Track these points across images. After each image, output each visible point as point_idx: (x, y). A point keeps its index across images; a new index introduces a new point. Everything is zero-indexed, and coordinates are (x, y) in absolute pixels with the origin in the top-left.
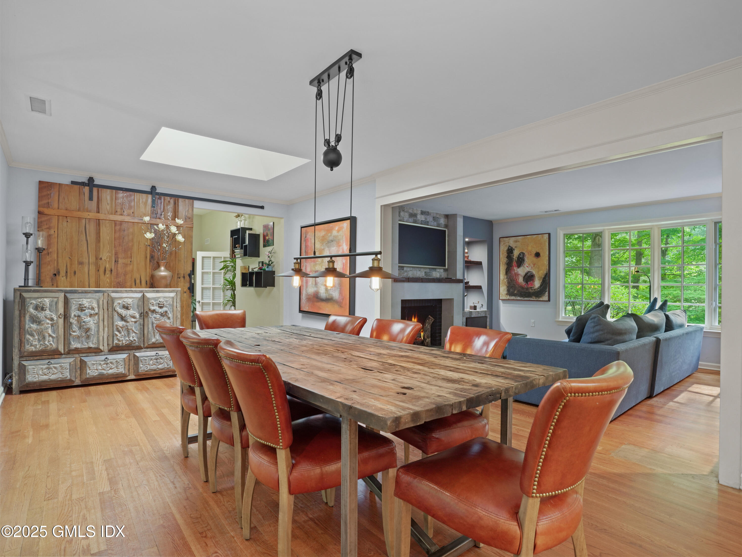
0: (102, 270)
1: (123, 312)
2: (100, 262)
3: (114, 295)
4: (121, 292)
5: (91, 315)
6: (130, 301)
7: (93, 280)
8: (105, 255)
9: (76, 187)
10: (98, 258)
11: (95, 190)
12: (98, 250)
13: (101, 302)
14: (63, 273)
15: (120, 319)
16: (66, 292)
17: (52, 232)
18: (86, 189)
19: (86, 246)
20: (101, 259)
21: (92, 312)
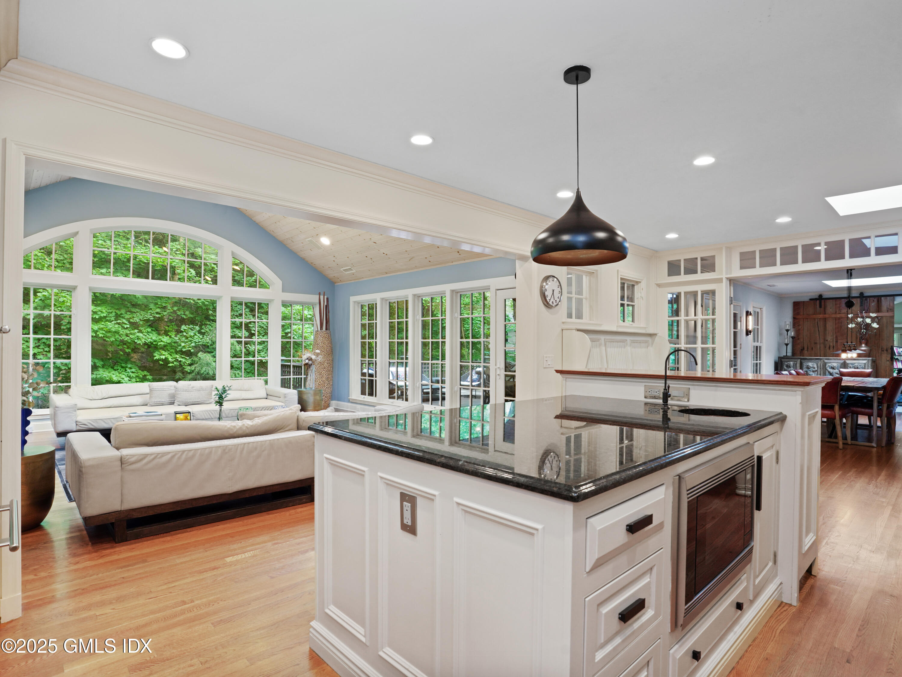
0: (828, 347)
1: (831, 371)
2: (826, 342)
3: (826, 361)
4: (831, 359)
5: (813, 371)
6: (835, 365)
7: (822, 352)
8: (829, 338)
9: (812, 302)
10: (825, 340)
11: (823, 301)
12: (825, 334)
13: (819, 365)
14: (806, 349)
15: (829, 374)
16: (801, 359)
17: (800, 327)
18: (818, 302)
19: (818, 334)
20: (827, 340)
21: (814, 370)
